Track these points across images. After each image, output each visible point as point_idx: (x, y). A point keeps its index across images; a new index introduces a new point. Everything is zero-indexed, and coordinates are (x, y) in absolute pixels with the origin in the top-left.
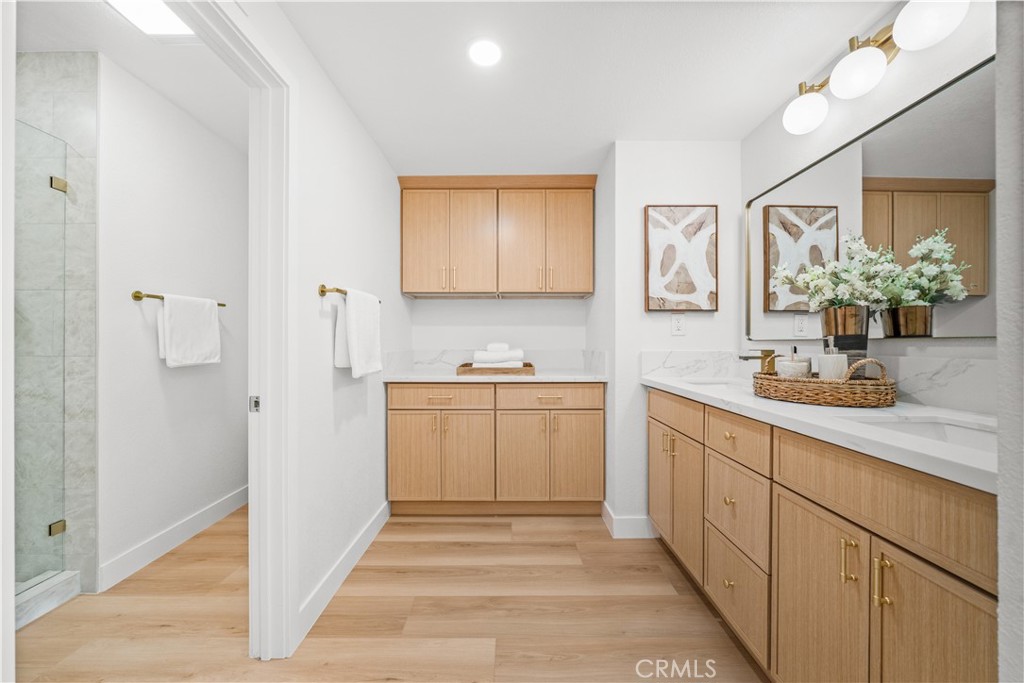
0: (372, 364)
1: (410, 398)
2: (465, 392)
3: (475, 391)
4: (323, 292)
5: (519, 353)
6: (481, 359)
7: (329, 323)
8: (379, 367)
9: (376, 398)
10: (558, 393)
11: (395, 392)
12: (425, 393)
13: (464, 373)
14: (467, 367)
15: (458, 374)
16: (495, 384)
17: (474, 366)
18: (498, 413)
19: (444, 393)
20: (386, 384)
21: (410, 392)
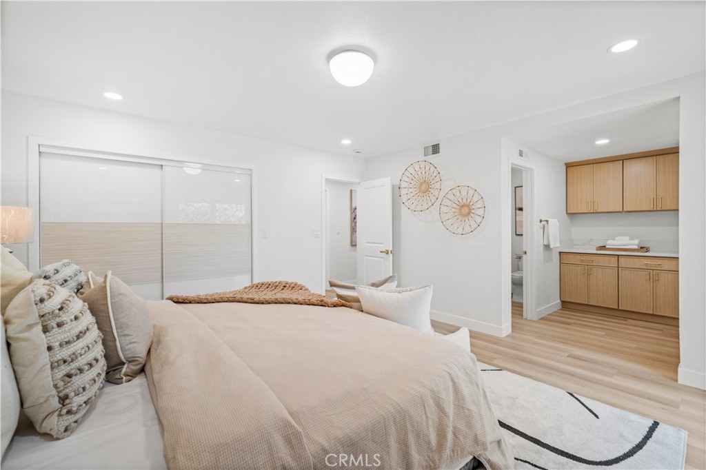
0: (556, 245)
1: (572, 259)
2: (601, 258)
3: (606, 258)
4: (541, 221)
5: (636, 242)
6: (610, 243)
7: (542, 230)
8: (559, 245)
9: (556, 258)
10: (659, 262)
11: (564, 256)
12: (579, 257)
13: (600, 250)
14: (603, 248)
15: (597, 250)
16: (618, 256)
17: (607, 247)
18: (620, 269)
19: (589, 258)
20: (560, 253)
21: (572, 257)
